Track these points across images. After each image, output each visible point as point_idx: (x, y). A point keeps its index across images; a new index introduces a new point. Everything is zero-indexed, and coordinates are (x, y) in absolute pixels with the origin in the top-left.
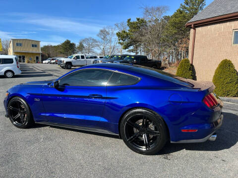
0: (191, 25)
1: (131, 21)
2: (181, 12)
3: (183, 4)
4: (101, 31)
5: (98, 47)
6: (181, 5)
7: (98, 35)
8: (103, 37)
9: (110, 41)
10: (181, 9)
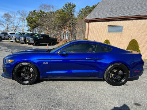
0: (87, 21)
1: (36, 11)
2: (63, 11)
3: (64, 6)
4: (6, 14)
5: (2, 26)
6: (63, 7)
7: (2, 17)
8: (6, 19)
9: (13, 22)
10: (63, 9)
